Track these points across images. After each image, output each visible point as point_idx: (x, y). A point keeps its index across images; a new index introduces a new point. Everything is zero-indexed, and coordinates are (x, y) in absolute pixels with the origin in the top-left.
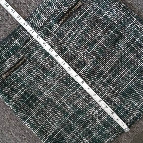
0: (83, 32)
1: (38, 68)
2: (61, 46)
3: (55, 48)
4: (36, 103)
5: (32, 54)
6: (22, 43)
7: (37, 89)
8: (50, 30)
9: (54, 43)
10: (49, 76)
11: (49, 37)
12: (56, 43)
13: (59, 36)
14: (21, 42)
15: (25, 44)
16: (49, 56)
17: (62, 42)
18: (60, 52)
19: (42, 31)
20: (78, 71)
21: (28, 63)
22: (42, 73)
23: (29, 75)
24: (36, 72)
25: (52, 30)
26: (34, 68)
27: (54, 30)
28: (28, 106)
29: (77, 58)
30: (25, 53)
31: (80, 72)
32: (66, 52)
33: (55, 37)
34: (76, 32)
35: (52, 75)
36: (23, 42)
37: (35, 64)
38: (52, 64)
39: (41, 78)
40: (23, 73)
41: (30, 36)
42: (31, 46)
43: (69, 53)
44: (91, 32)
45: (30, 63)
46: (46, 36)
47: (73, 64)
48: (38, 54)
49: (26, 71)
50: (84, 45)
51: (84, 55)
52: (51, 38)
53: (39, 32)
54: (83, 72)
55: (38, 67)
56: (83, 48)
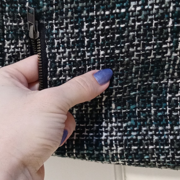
7: (138, 64)
23: (84, 52)
24: (92, 26)
28: (157, 126)
37: (67, 10)
39: (118, 28)
40: (70, 62)
49: (68, 50)
55: (83, 8)
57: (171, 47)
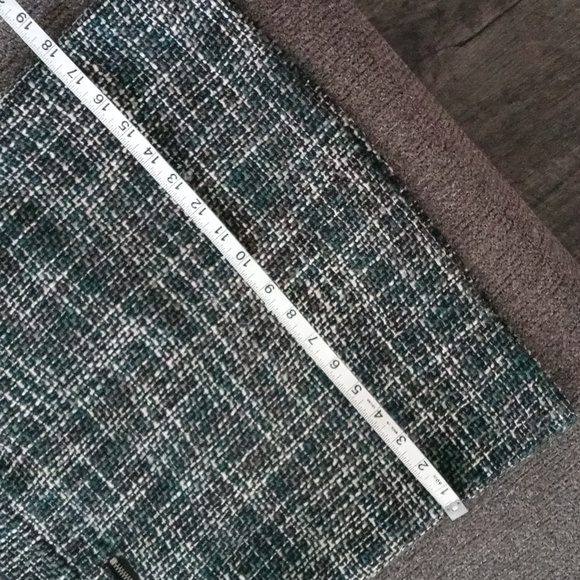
0: (15, 348)
1: (150, 521)
2: (68, 429)
3: (74, 456)
4: (286, 532)
5: (99, 537)
6: (56, 570)
7: (228, 528)
8: (8, 467)
9: (57, 458)
10: (182, 483)
11: (32, 474)
12: (57, 448)
13: (30, 436)
14: (55, 573)
15: (61, 558)
16: (104, 480)
17: (53, 429)
18: (88, 435)
19: (10, 498)
20: (164, 374)
21: (129, 551)
22: (168, 505)
23: (173, 555)
24: (163, 526)
25: (8, 463)
26: (148, 533)
27: (10, 455)
28: (294, 564)
29: (117, 372)
30: (91, 562)
31: (169, 363)
32: (92, 414)
33: (34, 452)
34: (14, 376)
35: (176, 471)
36: (54, 565)
37: (134, 529)
38: (136, 466)
39: (186, 513)
40: (168, 573)
41: (30, 541)
42: (68, 539)
43: (96, 403)
44: (14, 321)
45: (130, 544)
46: (29, 486)
47: (139, 390)
48: (97, 516)
49: (159, 564)
50: (66, 348)
51: (103, 347)
52: (37, 466)
53: (14, 508)
54: (167, 355)
55: (145, 517)
56: (76, 352)
57: (243, 492)
